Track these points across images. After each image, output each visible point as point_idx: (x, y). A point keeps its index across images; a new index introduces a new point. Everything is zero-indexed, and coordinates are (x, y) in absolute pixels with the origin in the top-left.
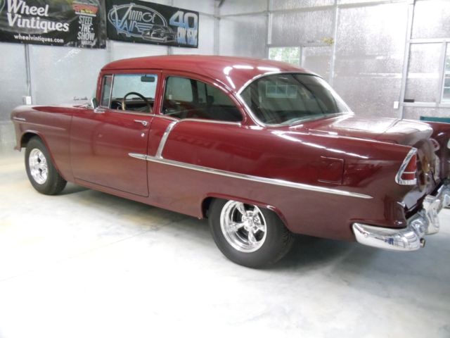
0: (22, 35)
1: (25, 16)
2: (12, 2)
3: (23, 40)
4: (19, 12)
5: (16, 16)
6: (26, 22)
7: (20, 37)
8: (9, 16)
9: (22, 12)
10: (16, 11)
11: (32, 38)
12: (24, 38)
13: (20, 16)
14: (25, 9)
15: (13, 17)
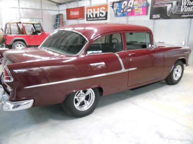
0: (185, 15)
1: (189, 6)
2: (184, 1)
3: (185, 17)
4: (186, 5)
5: (185, 7)
6: (188, 9)
7: (184, 16)
8: (182, 7)
9: (188, 5)
10: (185, 5)
11: (189, 16)
12: (186, 16)
13: (186, 7)
14: (189, 3)
15: (183, 8)
